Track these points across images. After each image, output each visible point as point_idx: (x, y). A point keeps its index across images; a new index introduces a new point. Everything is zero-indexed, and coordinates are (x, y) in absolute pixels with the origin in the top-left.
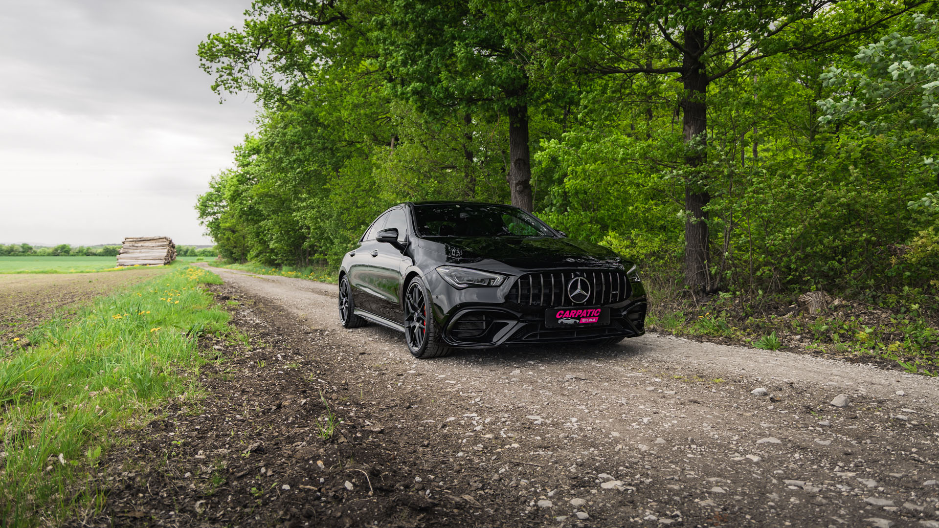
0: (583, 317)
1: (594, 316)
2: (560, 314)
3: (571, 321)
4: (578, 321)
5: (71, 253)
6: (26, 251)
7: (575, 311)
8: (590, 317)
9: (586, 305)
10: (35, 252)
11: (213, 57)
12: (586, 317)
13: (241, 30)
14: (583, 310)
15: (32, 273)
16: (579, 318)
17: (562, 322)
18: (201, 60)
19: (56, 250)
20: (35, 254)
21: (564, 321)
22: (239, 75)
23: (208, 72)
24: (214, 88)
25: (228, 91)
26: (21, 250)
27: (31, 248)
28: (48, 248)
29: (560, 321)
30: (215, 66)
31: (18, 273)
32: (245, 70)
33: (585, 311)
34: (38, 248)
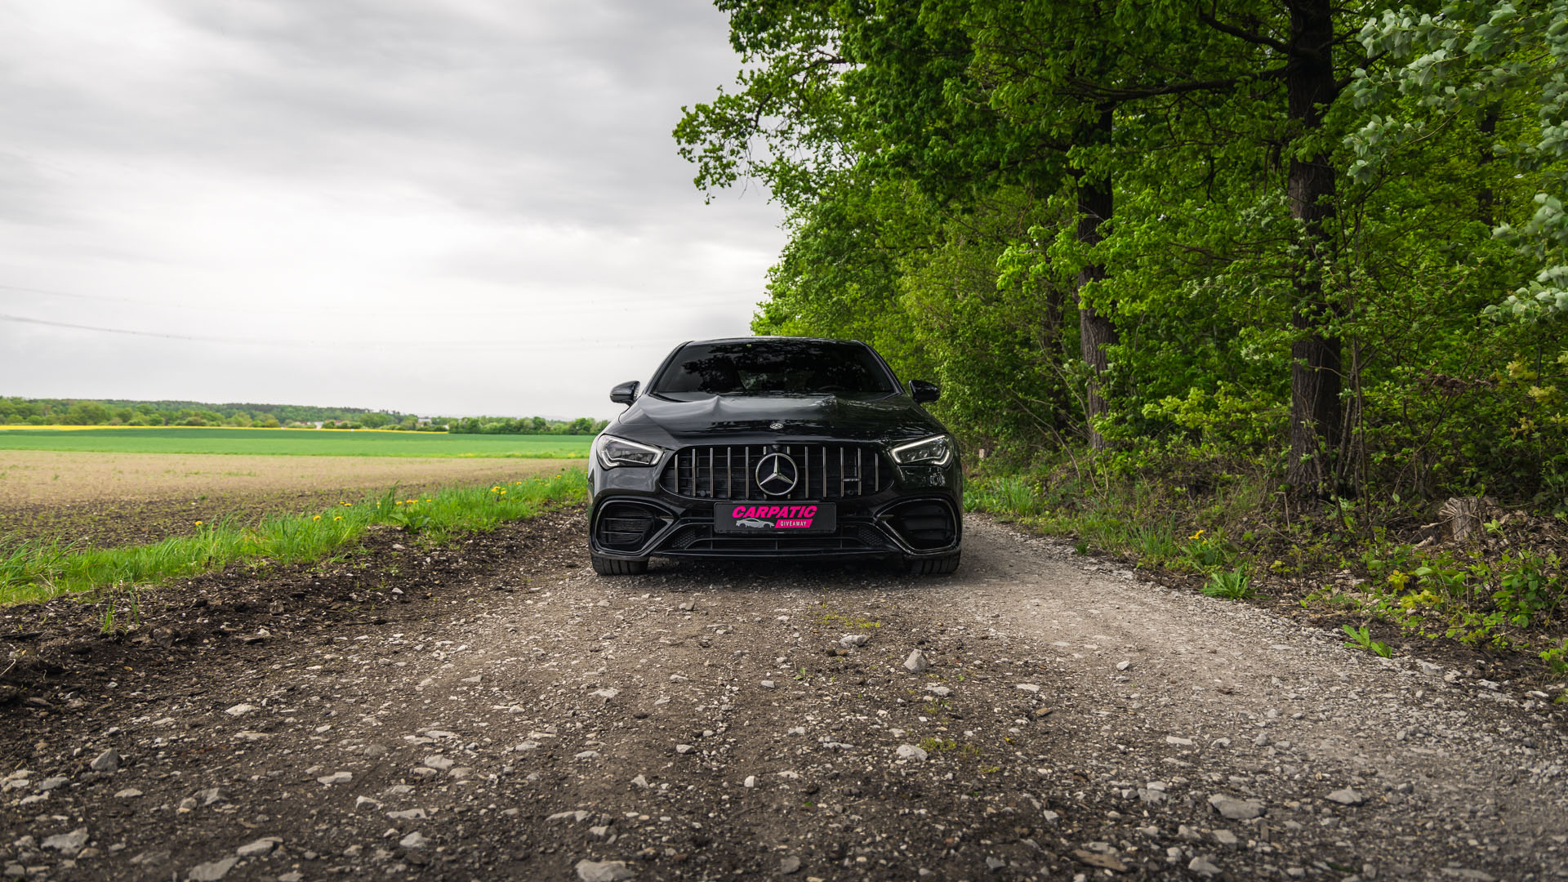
0: (782, 518)
1: (803, 518)
2: (740, 511)
3: (760, 524)
4: (772, 524)
5: (592, 431)
6: (538, 428)
7: (766, 508)
8: (796, 518)
9: (792, 499)
10: (549, 429)
11: (694, 137)
12: (788, 519)
13: (735, 90)
14: (781, 506)
15: (523, 457)
16: (774, 519)
17: (743, 525)
18: (679, 143)
19: (574, 426)
20: (548, 432)
21: (747, 523)
22: (732, 158)
23: (690, 159)
24: (698, 182)
25: (718, 185)
26: (532, 425)
27: (543, 424)
28: (565, 423)
29: (739, 523)
30: (698, 149)
31: (508, 457)
32: (741, 150)
33: (786, 509)
34: (553, 422)
